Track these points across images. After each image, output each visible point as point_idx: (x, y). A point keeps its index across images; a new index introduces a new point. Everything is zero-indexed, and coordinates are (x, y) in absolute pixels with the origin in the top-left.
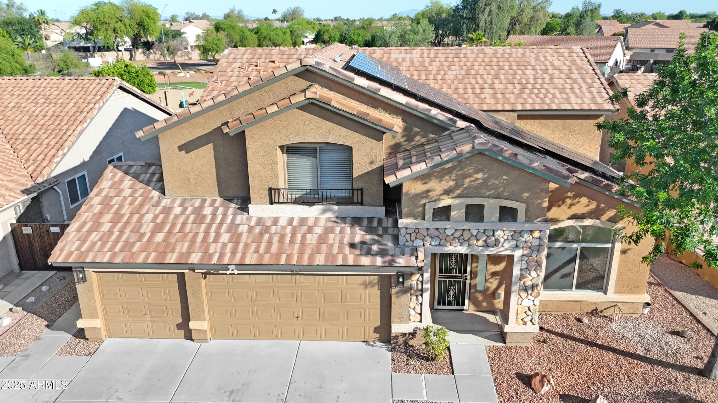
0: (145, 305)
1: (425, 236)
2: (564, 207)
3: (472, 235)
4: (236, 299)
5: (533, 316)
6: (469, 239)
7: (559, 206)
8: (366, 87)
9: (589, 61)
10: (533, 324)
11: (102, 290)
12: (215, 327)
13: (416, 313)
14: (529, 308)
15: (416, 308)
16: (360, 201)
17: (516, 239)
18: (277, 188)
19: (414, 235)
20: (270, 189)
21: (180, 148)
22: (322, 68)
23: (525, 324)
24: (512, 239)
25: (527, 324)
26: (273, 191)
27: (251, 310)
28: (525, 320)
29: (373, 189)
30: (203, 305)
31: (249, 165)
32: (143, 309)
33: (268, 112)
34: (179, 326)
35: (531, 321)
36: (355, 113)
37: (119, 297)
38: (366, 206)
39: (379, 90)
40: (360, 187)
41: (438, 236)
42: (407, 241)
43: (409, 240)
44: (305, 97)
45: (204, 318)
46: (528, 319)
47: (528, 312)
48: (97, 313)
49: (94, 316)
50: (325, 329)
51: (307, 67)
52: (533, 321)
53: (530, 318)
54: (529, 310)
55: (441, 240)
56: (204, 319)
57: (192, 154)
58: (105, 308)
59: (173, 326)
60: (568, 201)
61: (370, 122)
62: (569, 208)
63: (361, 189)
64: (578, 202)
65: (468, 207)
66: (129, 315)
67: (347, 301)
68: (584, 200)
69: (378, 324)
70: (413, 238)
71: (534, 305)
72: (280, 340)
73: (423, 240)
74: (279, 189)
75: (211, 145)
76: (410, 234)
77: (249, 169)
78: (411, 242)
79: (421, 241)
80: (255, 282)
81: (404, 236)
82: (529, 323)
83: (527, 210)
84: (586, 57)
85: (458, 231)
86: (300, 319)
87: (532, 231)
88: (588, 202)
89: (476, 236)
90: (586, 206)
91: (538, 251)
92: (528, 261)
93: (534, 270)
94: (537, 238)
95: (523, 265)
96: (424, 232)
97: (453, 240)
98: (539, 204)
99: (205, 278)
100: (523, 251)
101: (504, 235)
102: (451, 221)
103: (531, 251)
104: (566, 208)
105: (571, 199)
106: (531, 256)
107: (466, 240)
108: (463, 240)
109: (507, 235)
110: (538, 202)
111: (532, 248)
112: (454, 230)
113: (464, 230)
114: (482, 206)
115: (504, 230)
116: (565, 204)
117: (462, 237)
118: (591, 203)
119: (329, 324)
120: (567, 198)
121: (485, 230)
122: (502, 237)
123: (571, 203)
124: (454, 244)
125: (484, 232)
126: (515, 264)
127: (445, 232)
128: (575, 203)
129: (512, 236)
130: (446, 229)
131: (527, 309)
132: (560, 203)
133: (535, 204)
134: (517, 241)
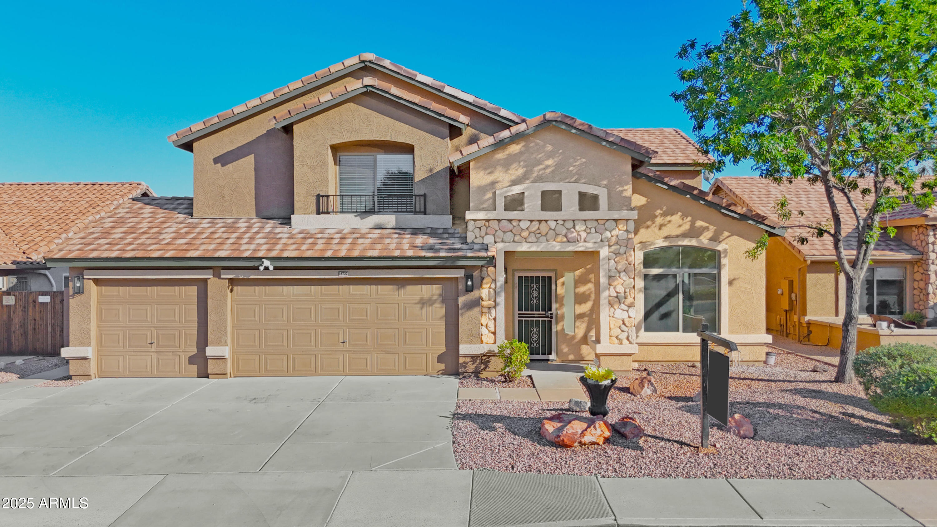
0: (152, 329)
1: (496, 231)
2: (654, 229)
3: (550, 229)
4: (268, 318)
5: (630, 331)
6: (547, 234)
7: (648, 227)
9: (682, 136)
10: (630, 343)
11: (101, 309)
12: (238, 359)
13: (489, 332)
14: (623, 321)
15: (489, 325)
16: (422, 210)
17: (600, 231)
18: (326, 194)
19: (483, 229)
20: (318, 196)
21: (216, 161)
23: (620, 342)
24: (596, 232)
25: (624, 342)
26: (321, 198)
27: (285, 333)
28: (620, 337)
29: (438, 196)
30: (226, 324)
31: (295, 167)
32: (149, 336)
33: (321, 101)
34: (192, 360)
35: (628, 339)
37: (121, 319)
38: (430, 215)
39: (444, 87)
40: (422, 193)
41: (511, 231)
42: (476, 238)
43: (478, 236)
44: (362, 84)
45: (226, 342)
46: (623, 336)
47: (623, 327)
48: (90, 338)
49: (85, 342)
50: (377, 357)
51: (366, 63)
52: (630, 338)
53: (625, 334)
54: (624, 323)
55: (515, 235)
56: (226, 344)
57: (230, 166)
58: (101, 334)
59: (184, 359)
60: (659, 220)
61: (433, 112)
62: (660, 229)
63: (425, 195)
64: (670, 221)
65: (543, 193)
66: (130, 346)
67: (405, 318)
68: (676, 218)
69: (442, 349)
70: (483, 232)
71: (630, 317)
72: (320, 375)
73: (494, 235)
74: (328, 196)
75: (253, 155)
76: (480, 228)
77: (295, 172)
78: (481, 239)
79: (492, 237)
80: (293, 294)
81: (473, 231)
82: (625, 341)
83: (609, 197)
84: (679, 134)
85: (534, 223)
86: (346, 344)
87: (616, 221)
88: (681, 222)
89: (554, 230)
90: (680, 226)
91: (626, 246)
92: (616, 260)
93: (625, 271)
94: (624, 231)
95: (611, 264)
96: (495, 225)
97: (529, 235)
98: (622, 191)
99: (231, 291)
100: (610, 246)
101: (587, 227)
102: (526, 210)
103: (619, 247)
104: (656, 230)
105: (661, 217)
106: (620, 254)
107: (543, 234)
108: (540, 235)
109: (590, 227)
110: (620, 189)
111: (619, 243)
112: (529, 223)
113: (540, 221)
114: (560, 192)
115: (585, 220)
116: (654, 225)
117: (538, 231)
118: (685, 221)
119: (382, 351)
120: (656, 217)
121: (564, 221)
122: (585, 230)
123: (662, 223)
124: (530, 240)
125: (563, 225)
126: (601, 263)
127: (519, 225)
128: (666, 223)
129: (595, 228)
130: (520, 220)
131: (622, 322)
132: (649, 223)
133: (617, 190)
134: (602, 234)
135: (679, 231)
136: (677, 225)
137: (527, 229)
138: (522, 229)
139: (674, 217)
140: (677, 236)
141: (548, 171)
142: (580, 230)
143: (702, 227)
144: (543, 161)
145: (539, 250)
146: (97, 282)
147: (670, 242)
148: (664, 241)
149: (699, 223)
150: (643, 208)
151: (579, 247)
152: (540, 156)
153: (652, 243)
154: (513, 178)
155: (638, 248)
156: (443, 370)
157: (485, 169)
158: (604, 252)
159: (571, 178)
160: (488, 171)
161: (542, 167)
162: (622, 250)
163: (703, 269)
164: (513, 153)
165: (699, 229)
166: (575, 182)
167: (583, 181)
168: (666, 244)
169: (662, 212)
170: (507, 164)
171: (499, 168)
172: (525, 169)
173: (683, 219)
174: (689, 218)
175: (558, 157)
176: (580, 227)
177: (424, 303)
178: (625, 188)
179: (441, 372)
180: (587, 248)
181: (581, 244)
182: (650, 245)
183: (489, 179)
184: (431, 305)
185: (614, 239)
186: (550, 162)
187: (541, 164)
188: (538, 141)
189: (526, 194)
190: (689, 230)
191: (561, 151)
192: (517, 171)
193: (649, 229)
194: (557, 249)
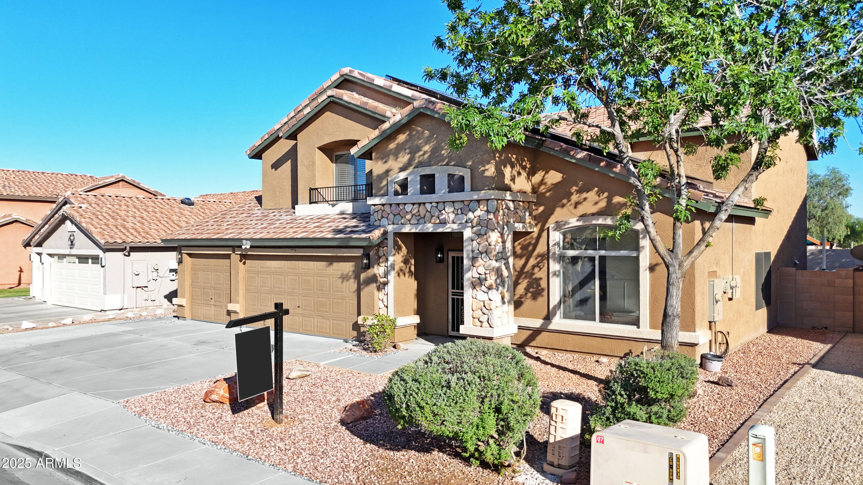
0: (212, 288)
1: (389, 214)
2: (569, 207)
3: (427, 211)
4: (261, 284)
5: (489, 314)
6: (424, 216)
7: (563, 206)
8: (382, 85)
10: (489, 325)
11: (192, 273)
13: (384, 306)
14: (484, 303)
15: (384, 300)
17: (465, 212)
18: (315, 187)
19: (380, 213)
20: (311, 189)
21: (273, 166)
22: (353, 75)
23: (481, 325)
24: (462, 213)
25: (484, 325)
26: (312, 191)
28: (481, 319)
30: (238, 288)
32: (211, 294)
35: (487, 321)
36: (359, 104)
37: (200, 281)
39: (391, 86)
41: (399, 214)
43: (377, 219)
44: (326, 95)
46: (484, 319)
47: (484, 310)
48: (185, 293)
49: (183, 295)
51: (344, 76)
53: (486, 317)
55: (402, 217)
57: (279, 170)
60: (575, 198)
62: (575, 207)
64: (585, 199)
65: (422, 177)
67: (333, 290)
68: (592, 195)
70: (380, 216)
71: (489, 299)
73: (387, 218)
76: (378, 212)
78: (379, 221)
79: (386, 220)
81: (373, 215)
83: (472, 178)
85: (415, 206)
86: (300, 308)
87: (478, 201)
88: (597, 198)
89: (430, 212)
90: (596, 203)
91: (487, 227)
92: (478, 241)
93: (486, 252)
94: (485, 211)
95: (474, 246)
96: (387, 208)
97: (412, 217)
98: (484, 171)
99: (244, 263)
100: (472, 227)
101: (455, 209)
102: (409, 194)
103: (480, 227)
104: (572, 208)
105: (576, 194)
106: (481, 234)
107: (422, 217)
108: (419, 217)
109: (457, 208)
110: (483, 169)
111: (481, 224)
112: (412, 205)
113: (420, 204)
114: (433, 176)
115: (453, 202)
116: (570, 203)
117: (418, 214)
118: (601, 198)
119: (320, 316)
120: (572, 194)
121: (437, 203)
122: (453, 212)
123: (577, 200)
124: (411, 222)
125: (437, 207)
126: (465, 244)
127: (404, 208)
128: (582, 200)
129: (461, 209)
130: (405, 204)
131: (483, 305)
132: (565, 201)
133: (480, 170)
134: (466, 215)
135: (595, 209)
136: (593, 203)
137: (411, 211)
138: (407, 212)
139: (590, 193)
140: (593, 214)
141: (426, 156)
142: (449, 211)
143: (619, 203)
144: (422, 147)
145: (417, 231)
146: (190, 255)
147: (584, 222)
148: (578, 220)
149: (617, 199)
150: (559, 185)
151: (447, 229)
152: (420, 142)
153: (566, 223)
154: (401, 165)
155: (553, 228)
156: (355, 337)
157: (382, 159)
158: (468, 233)
159: (443, 162)
160: (384, 161)
161: (421, 153)
162: (483, 232)
163: (622, 252)
164: (401, 142)
165: (616, 205)
166: (447, 164)
167: (453, 163)
168: (580, 223)
169: (577, 188)
170: (396, 153)
171: (391, 157)
172: (409, 155)
173: (599, 196)
174: (606, 194)
175: (433, 141)
176: (449, 209)
177: (344, 278)
178: (487, 167)
179: (355, 338)
180: (453, 229)
181: (448, 225)
182: (564, 225)
183: (385, 167)
184: (348, 280)
185: (475, 221)
186: (427, 148)
187: (421, 150)
188: (419, 128)
189: (409, 179)
190: (606, 207)
191: (435, 136)
192: (404, 158)
193: (565, 208)
194: (430, 230)
